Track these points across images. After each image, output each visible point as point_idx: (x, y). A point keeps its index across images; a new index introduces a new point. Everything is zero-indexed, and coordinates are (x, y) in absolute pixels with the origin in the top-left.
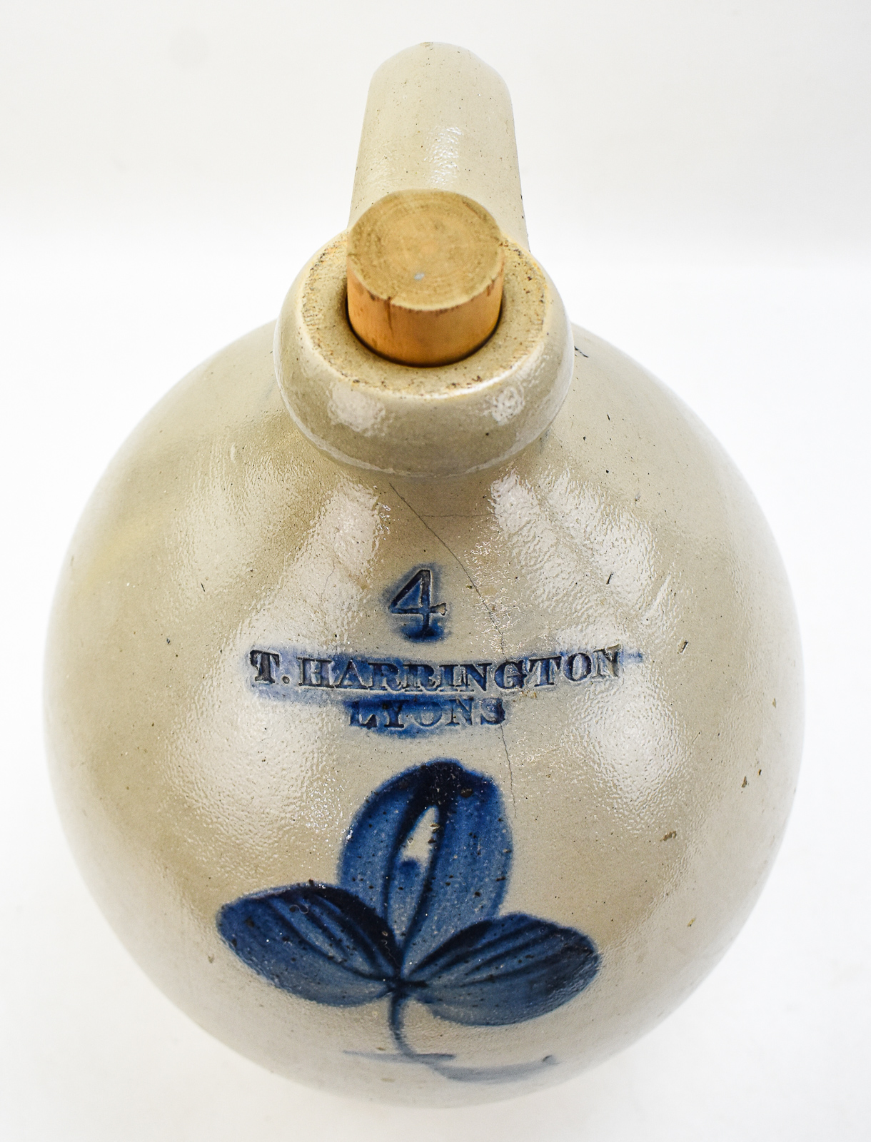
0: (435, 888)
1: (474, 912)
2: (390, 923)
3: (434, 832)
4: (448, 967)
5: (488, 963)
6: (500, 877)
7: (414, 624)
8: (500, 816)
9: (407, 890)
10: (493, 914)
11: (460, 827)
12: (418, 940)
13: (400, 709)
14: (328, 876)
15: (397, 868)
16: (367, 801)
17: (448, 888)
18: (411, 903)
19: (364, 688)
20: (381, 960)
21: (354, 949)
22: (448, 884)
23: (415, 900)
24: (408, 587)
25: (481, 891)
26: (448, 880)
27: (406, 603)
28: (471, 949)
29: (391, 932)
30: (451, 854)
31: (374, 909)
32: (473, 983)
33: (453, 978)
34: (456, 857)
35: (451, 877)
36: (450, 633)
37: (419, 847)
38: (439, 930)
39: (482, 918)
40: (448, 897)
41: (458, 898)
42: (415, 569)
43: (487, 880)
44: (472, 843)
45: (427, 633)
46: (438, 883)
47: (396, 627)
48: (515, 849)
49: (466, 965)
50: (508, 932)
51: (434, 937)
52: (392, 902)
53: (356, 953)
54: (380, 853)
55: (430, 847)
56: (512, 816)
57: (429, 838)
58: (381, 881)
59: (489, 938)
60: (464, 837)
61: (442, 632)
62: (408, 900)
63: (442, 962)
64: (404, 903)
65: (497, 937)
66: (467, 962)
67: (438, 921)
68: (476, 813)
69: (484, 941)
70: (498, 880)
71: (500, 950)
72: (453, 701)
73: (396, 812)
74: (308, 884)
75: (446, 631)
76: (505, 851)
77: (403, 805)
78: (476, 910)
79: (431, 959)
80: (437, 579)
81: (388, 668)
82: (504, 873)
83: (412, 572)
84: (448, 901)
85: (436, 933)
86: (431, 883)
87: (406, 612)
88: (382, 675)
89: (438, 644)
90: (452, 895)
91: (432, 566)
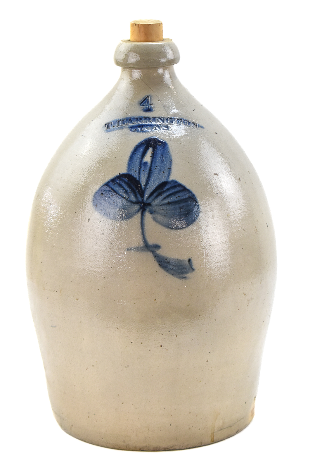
0: (152, 170)
1: (163, 178)
2: (141, 182)
3: (152, 154)
4: (157, 197)
5: (168, 196)
6: (169, 168)
7: (146, 108)
8: (169, 151)
9: (145, 171)
10: (168, 179)
11: (158, 153)
12: (148, 187)
13: (142, 127)
14: (124, 171)
15: (142, 164)
16: (134, 148)
17: (156, 170)
18: (146, 175)
19: (134, 124)
20: (138, 196)
21: (131, 193)
22: (156, 169)
23: (147, 174)
24: (144, 100)
25: (164, 171)
26: (156, 167)
27: (144, 104)
28: (163, 190)
29: (141, 184)
30: (156, 160)
31: (136, 178)
32: (164, 204)
33: (158, 202)
34: (157, 161)
35: (156, 166)
36: (154, 110)
37: (148, 158)
38: (154, 184)
39: (165, 180)
40: (156, 172)
41: (158, 173)
42: (146, 96)
43: (166, 168)
44: (161, 157)
45: (149, 110)
46: (153, 168)
47: (141, 109)
48: (173, 160)
49: (162, 196)
50: (172, 186)
51: (152, 186)
52: (141, 175)
53: (131, 194)
54: (138, 161)
55: (151, 158)
56: (171, 151)
57: (150, 156)
58: (138, 169)
59: (167, 187)
60: (159, 155)
61: (152, 110)
62: (145, 174)
63: (155, 195)
64: (144, 175)
65: (170, 187)
66: (162, 195)
67: (153, 180)
68: (162, 150)
69: (166, 188)
70: (169, 169)
71: (171, 192)
72: (155, 125)
73: (142, 149)
74: (119, 175)
75: (153, 110)
76: (170, 160)
77: (144, 147)
78: (163, 177)
79: (152, 194)
80: (151, 99)
81: (140, 119)
82: (170, 167)
83: (145, 97)
84: (156, 174)
85: (153, 184)
86: (151, 168)
87: (144, 105)
88: (138, 120)
89: (152, 113)
90: (157, 172)
91: (149, 95)
